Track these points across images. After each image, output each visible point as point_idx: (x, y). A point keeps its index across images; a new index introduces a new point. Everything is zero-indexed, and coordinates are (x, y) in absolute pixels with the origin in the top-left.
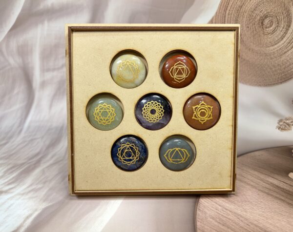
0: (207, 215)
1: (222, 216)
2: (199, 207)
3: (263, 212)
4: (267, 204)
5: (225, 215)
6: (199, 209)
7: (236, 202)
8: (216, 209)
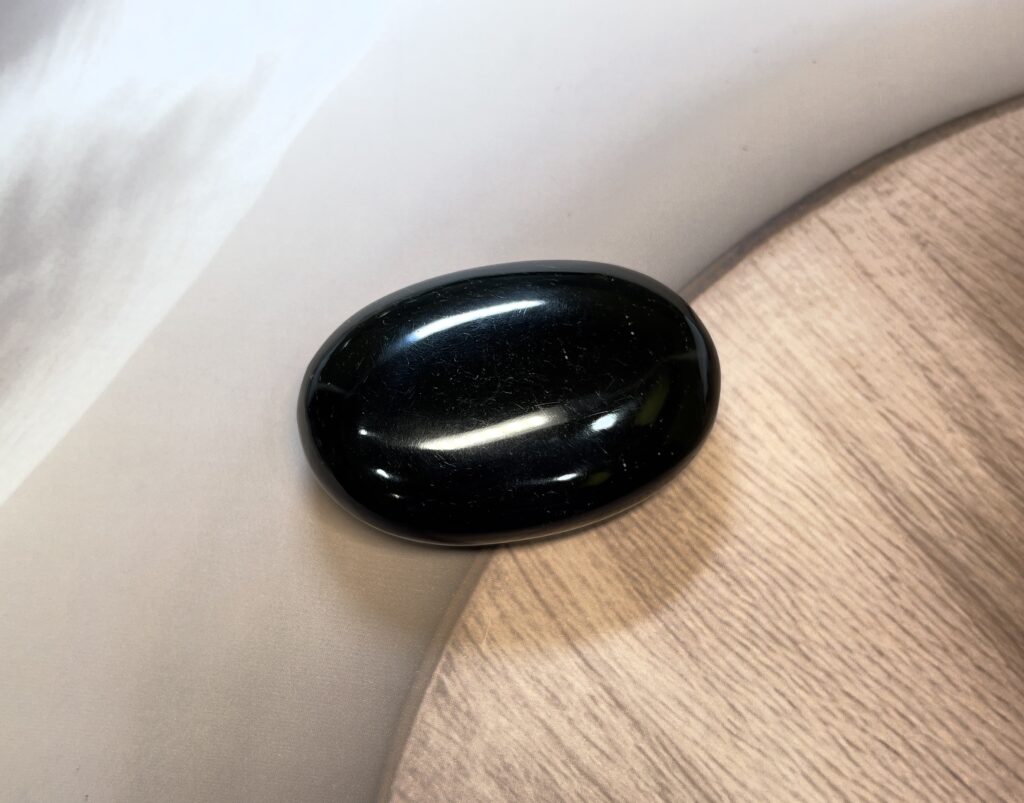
0: (476, 747)
1: (571, 757)
2: (450, 668)
3: (847, 748)
4: (906, 672)
5: (587, 756)
6: (442, 690)
7: (707, 640)
8: (553, 699)
